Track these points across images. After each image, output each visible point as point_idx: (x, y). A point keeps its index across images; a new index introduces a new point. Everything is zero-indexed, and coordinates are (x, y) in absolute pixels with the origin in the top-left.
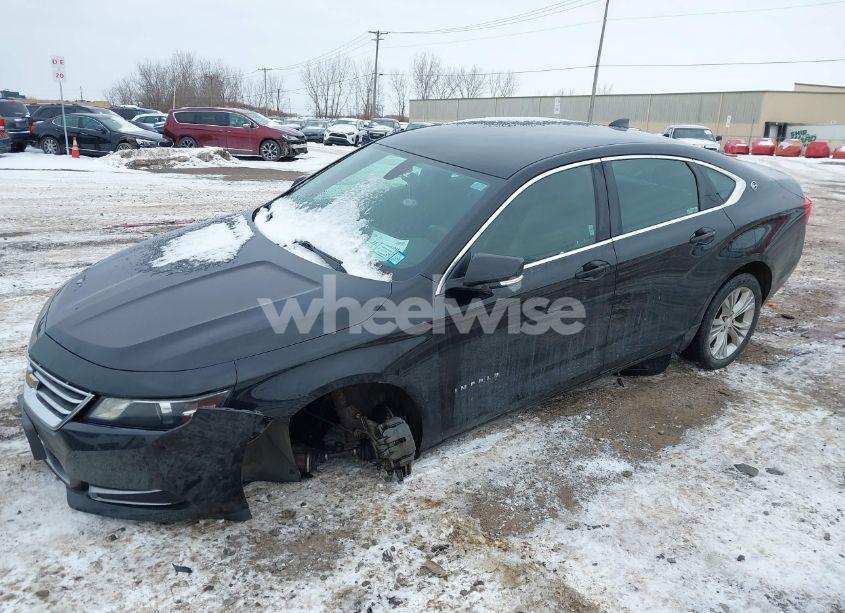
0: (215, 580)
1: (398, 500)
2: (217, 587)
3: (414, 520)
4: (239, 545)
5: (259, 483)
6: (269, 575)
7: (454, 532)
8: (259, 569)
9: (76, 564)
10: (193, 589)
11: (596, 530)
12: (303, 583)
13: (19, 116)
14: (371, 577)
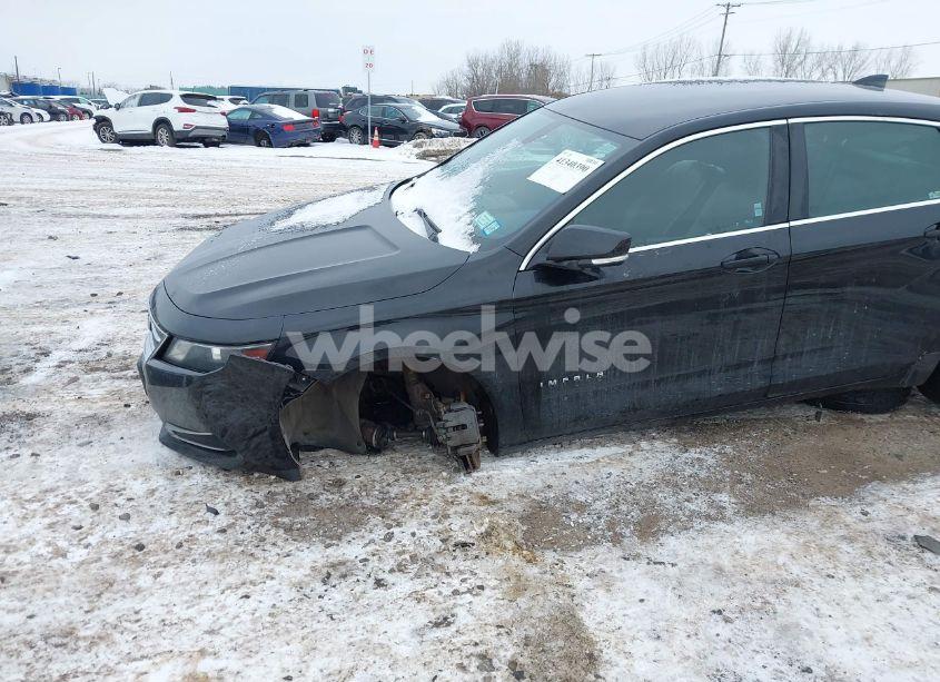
0: (232, 526)
1: (452, 491)
2: (229, 531)
3: (456, 513)
4: (275, 500)
5: (331, 450)
6: (281, 532)
7: (486, 532)
8: (276, 525)
9: (138, 488)
10: (210, 528)
11: (658, 566)
12: (304, 545)
13: (332, 107)
14: (374, 555)
